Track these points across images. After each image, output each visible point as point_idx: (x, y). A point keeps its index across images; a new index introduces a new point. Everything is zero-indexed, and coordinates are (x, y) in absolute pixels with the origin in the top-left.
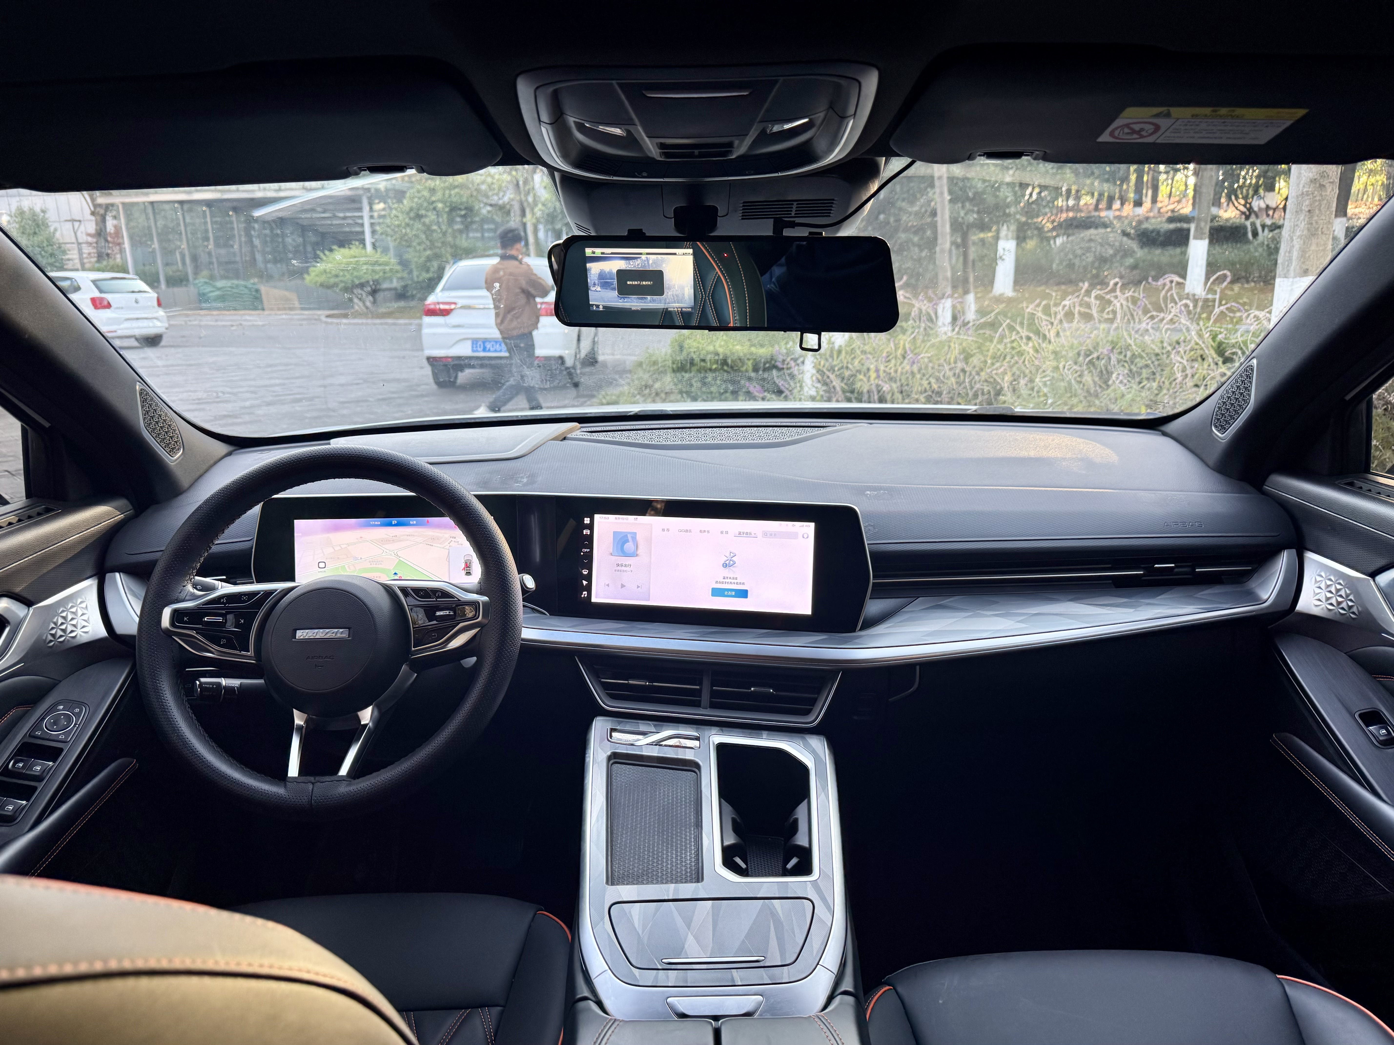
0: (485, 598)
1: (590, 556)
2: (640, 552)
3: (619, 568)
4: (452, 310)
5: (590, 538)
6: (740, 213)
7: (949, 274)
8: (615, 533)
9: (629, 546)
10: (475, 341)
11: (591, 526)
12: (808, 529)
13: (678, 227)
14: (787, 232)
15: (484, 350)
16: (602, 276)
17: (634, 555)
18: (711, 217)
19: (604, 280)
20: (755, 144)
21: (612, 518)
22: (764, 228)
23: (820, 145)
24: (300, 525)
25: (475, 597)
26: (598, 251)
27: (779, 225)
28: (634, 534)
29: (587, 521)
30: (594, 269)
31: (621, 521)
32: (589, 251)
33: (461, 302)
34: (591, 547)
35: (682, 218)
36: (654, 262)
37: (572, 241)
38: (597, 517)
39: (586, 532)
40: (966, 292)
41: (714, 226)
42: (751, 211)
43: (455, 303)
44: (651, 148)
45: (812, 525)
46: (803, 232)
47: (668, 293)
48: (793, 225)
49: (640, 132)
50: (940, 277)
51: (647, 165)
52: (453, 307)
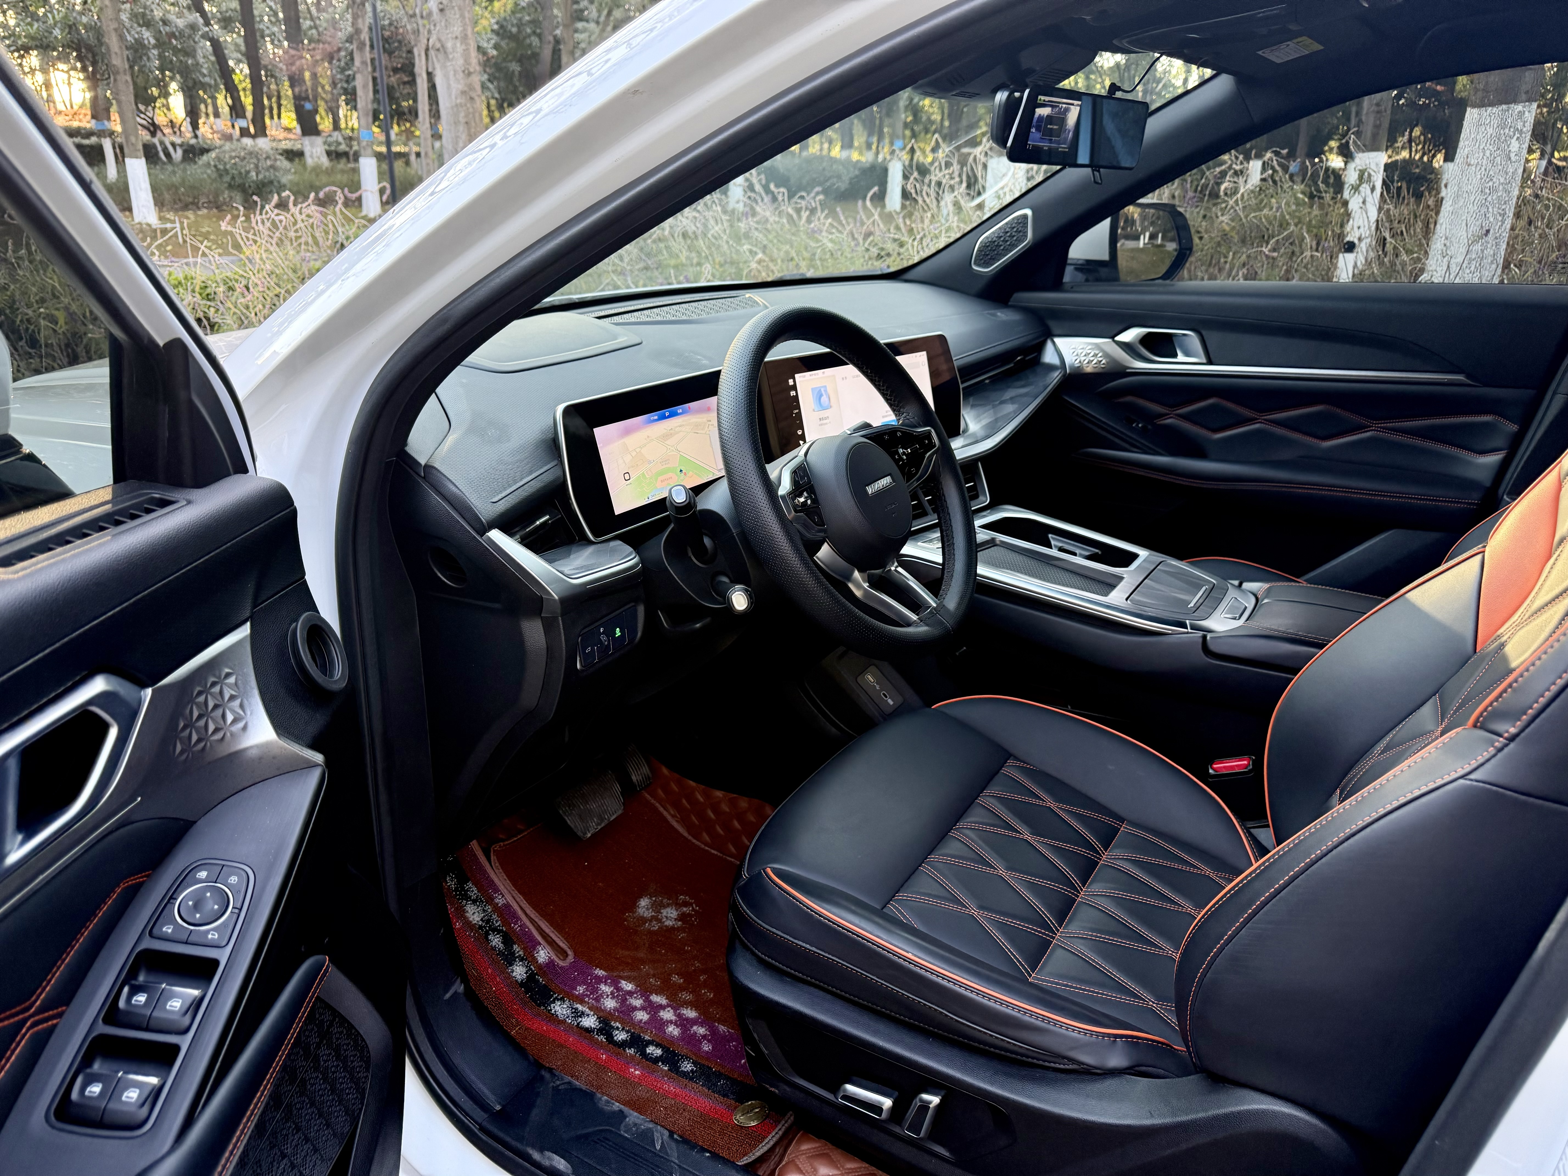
1: (799, 415)
2: (832, 403)
3: (822, 422)
5: (797, 399)
8: (813, 389)
9: (824, 399)
11: (794, 387)
16: (1039, 119)
17: (829, 407)
19: (1039, 123)
21: (807, 376)
24: (601, 433)
26: (1042, 99)
28: (825, 388)
29: (791, 382)
30: (1037, 113)
31: (814, 377)
32: (1039, 99)
34: (798, 407)
36: (1064, 110)
38: (797, 376)
39: (793, 393)
45: (924, 353)
47: (1062, 136)
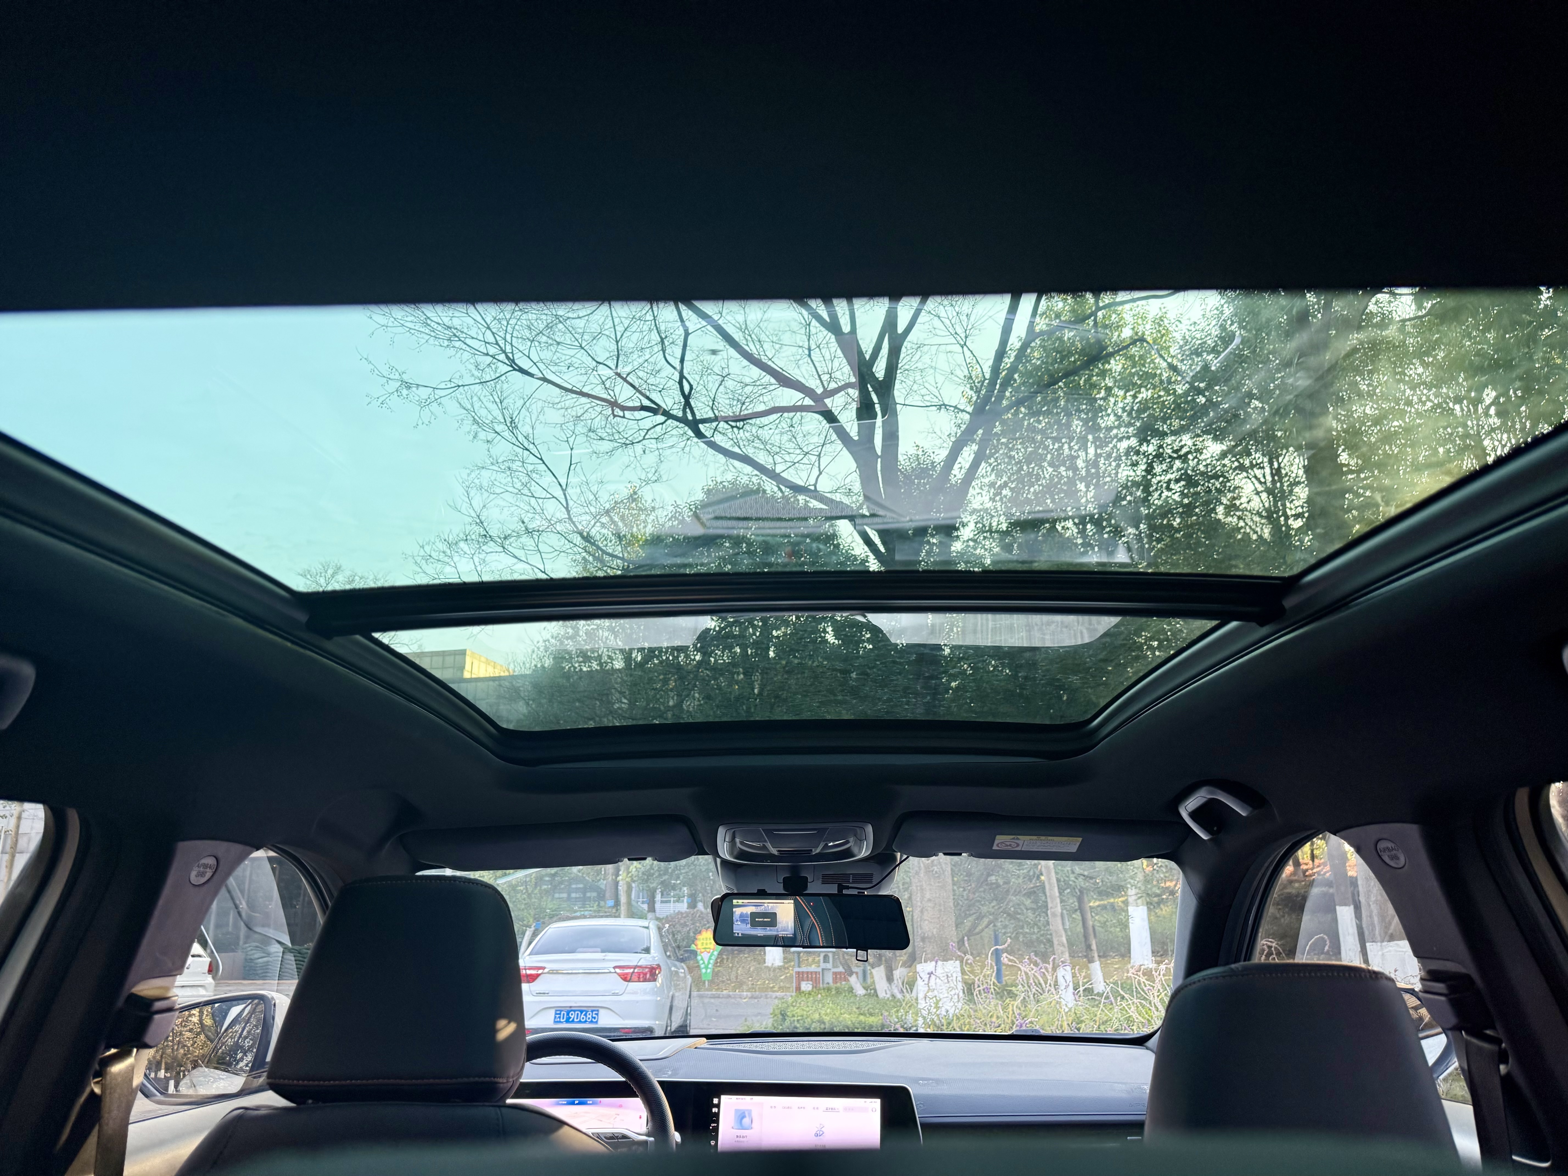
0: (652, 1139)
1: (716, 1128)
2: (753, 1125)
4: (538, 975)
5: (717, 1115)
6: (820, 881)
7: (1064, 939)
8: (736, 1111)
9: (746, 1121)
10: (558, 1011)
11: (718, 1106)
12: (875, 1104)
13: (785, 888)
14: (845, 892)
15: (567, 1021)
16: (742, 915)
17: (750, 1127)
18: (804, 882)
19: (743, 918)
20: (824, 848)
21: (734, 1098)
22: (833, 889)
23: (855, 850)
25: (644, 1138)
26: (740, 901)
27: (841, 888)
28: (750, 1112)
29: (716, 1101)
30: (737, 911)
31: (740, 1100)
32: (735, 902)
33: (549, 967)
34: (717, 1122)
35: (786, 882)
36: (772, 908)
37: (725, 896)
38: (723, 1097)
39: (715, 1110)
40: (1091, 961)
41: (806, 888)
42: (826, 880)
43: (544, 968)
44: (774, 851)
45: (878, 1101)
46: (855, 892)
47: (779, 926)
48: (848, 888)
49: (769, 845)
50: (1055, 942)
51: (772, 858)
52: (540, 971)
